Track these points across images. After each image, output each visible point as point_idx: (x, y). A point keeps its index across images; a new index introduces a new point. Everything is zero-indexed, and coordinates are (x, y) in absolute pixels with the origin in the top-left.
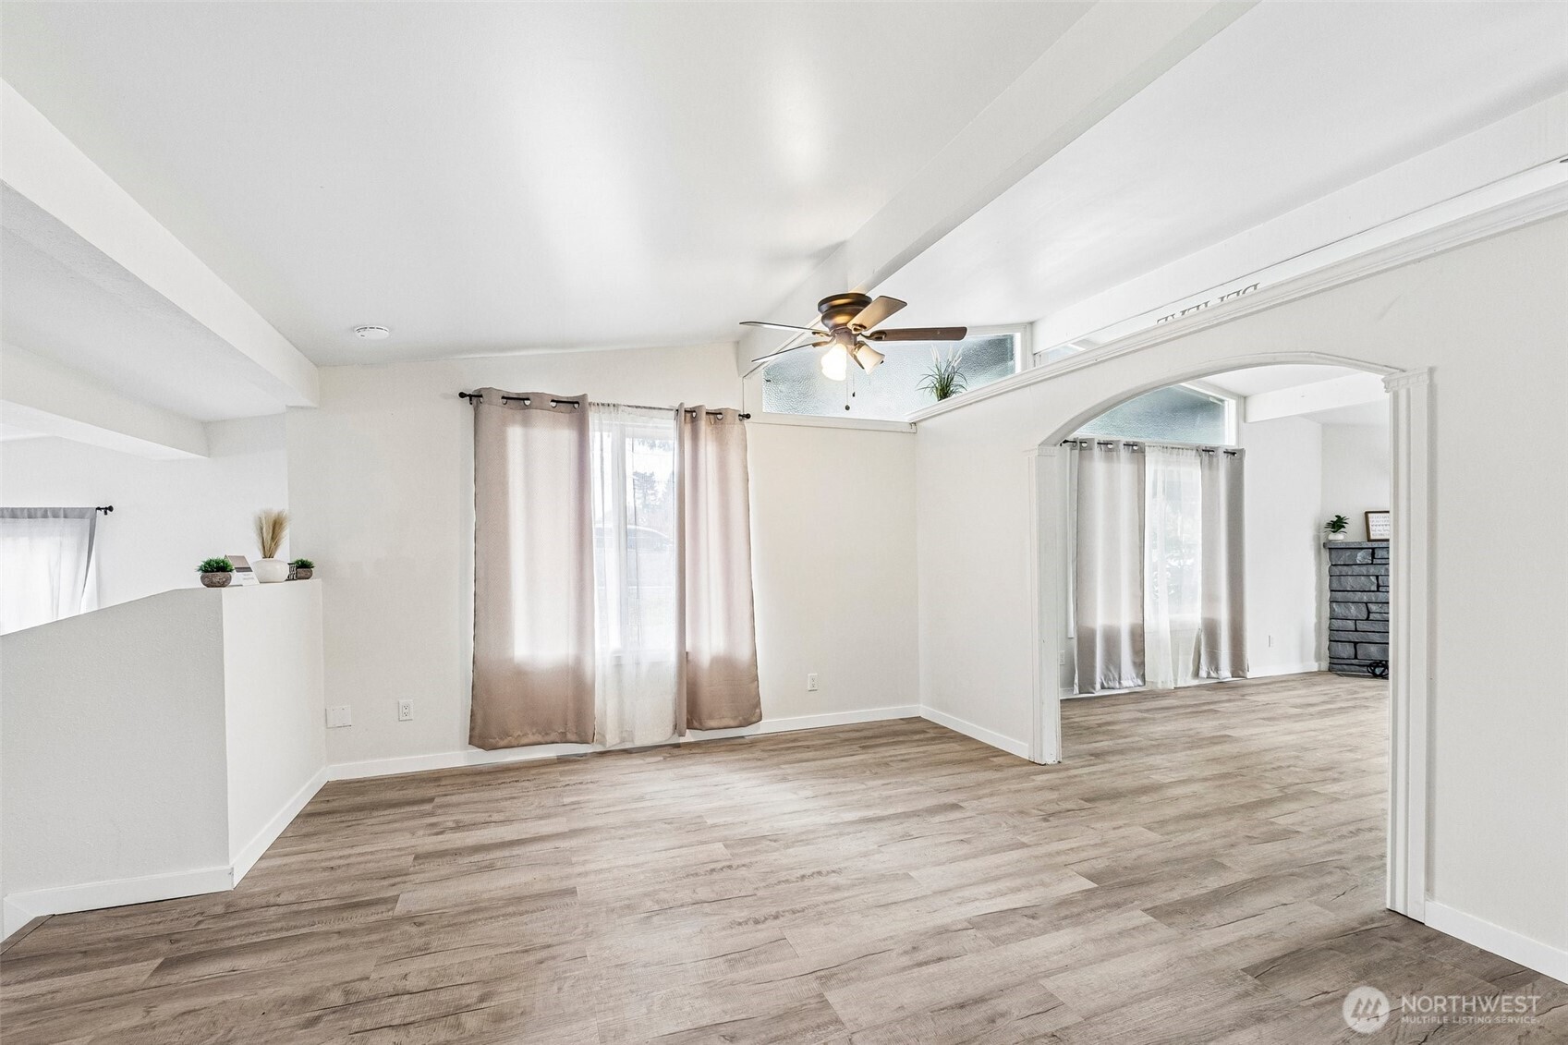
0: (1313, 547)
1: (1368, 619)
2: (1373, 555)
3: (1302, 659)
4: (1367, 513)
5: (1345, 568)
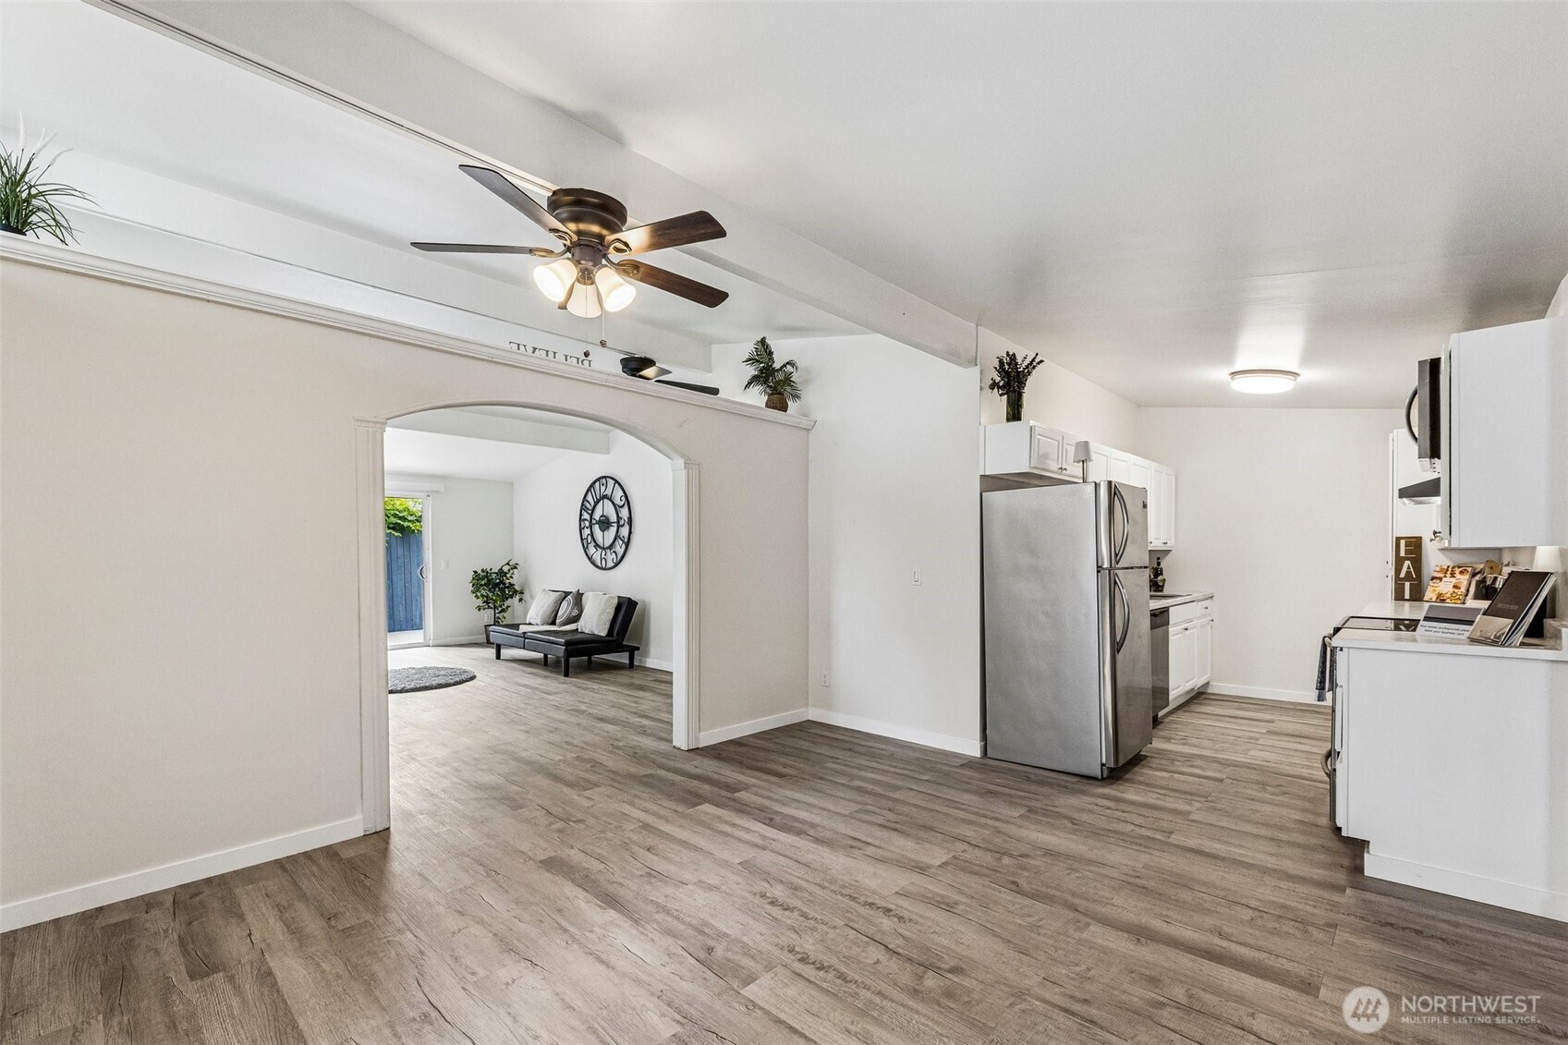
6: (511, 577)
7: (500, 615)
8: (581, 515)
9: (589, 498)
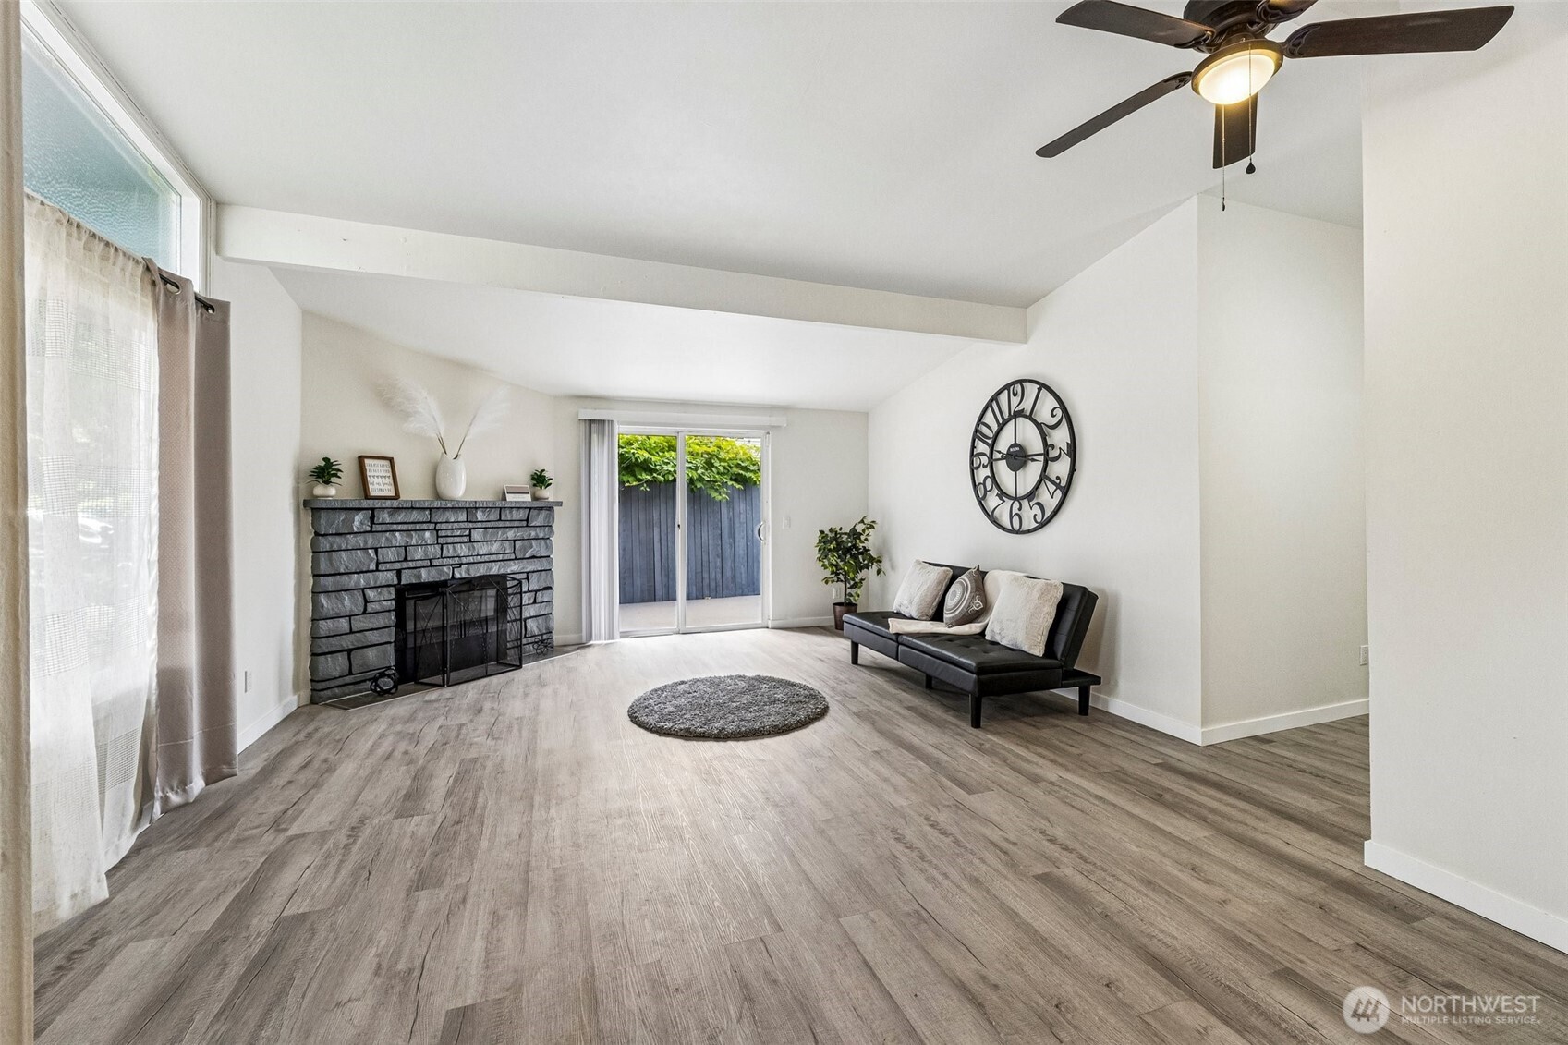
1: (365, 612)
2: (372, 518)
3: (281, 696)
4: (361, 459)
5: (338, 539)
6: (866, 540)
7: (853, 591)
8: (973, 447)
9: (989, 418)
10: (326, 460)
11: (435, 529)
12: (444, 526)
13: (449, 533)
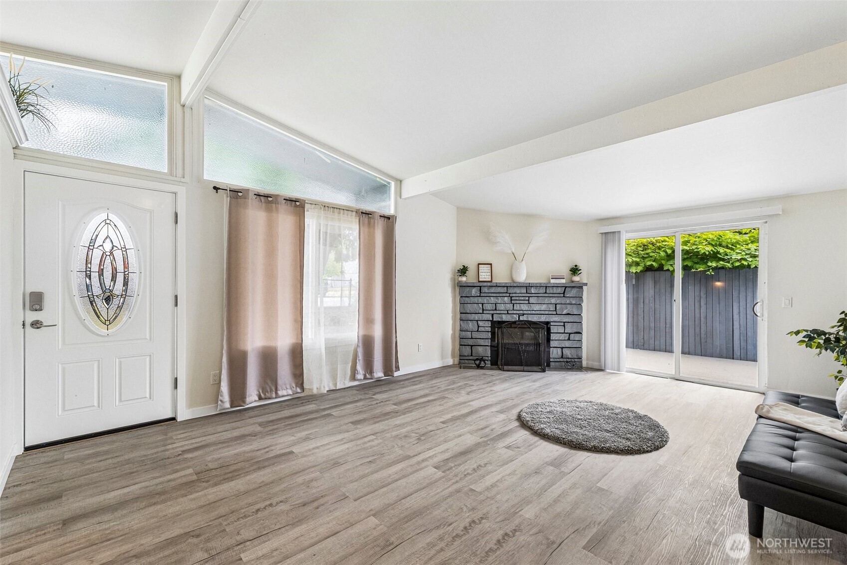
0: (450, 286)
1: (478, 331)
2: (480, 290)
3: (443, 357)
4: (478, 265)
5: (467, 298)
10: (464, 266)
11: (509, 296)
12: (514, 295)
13: (517, 298)
